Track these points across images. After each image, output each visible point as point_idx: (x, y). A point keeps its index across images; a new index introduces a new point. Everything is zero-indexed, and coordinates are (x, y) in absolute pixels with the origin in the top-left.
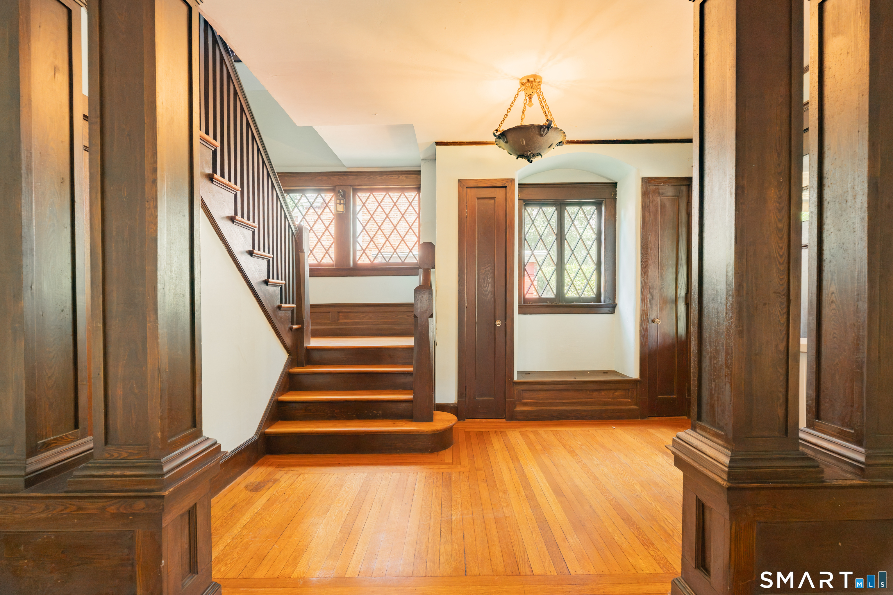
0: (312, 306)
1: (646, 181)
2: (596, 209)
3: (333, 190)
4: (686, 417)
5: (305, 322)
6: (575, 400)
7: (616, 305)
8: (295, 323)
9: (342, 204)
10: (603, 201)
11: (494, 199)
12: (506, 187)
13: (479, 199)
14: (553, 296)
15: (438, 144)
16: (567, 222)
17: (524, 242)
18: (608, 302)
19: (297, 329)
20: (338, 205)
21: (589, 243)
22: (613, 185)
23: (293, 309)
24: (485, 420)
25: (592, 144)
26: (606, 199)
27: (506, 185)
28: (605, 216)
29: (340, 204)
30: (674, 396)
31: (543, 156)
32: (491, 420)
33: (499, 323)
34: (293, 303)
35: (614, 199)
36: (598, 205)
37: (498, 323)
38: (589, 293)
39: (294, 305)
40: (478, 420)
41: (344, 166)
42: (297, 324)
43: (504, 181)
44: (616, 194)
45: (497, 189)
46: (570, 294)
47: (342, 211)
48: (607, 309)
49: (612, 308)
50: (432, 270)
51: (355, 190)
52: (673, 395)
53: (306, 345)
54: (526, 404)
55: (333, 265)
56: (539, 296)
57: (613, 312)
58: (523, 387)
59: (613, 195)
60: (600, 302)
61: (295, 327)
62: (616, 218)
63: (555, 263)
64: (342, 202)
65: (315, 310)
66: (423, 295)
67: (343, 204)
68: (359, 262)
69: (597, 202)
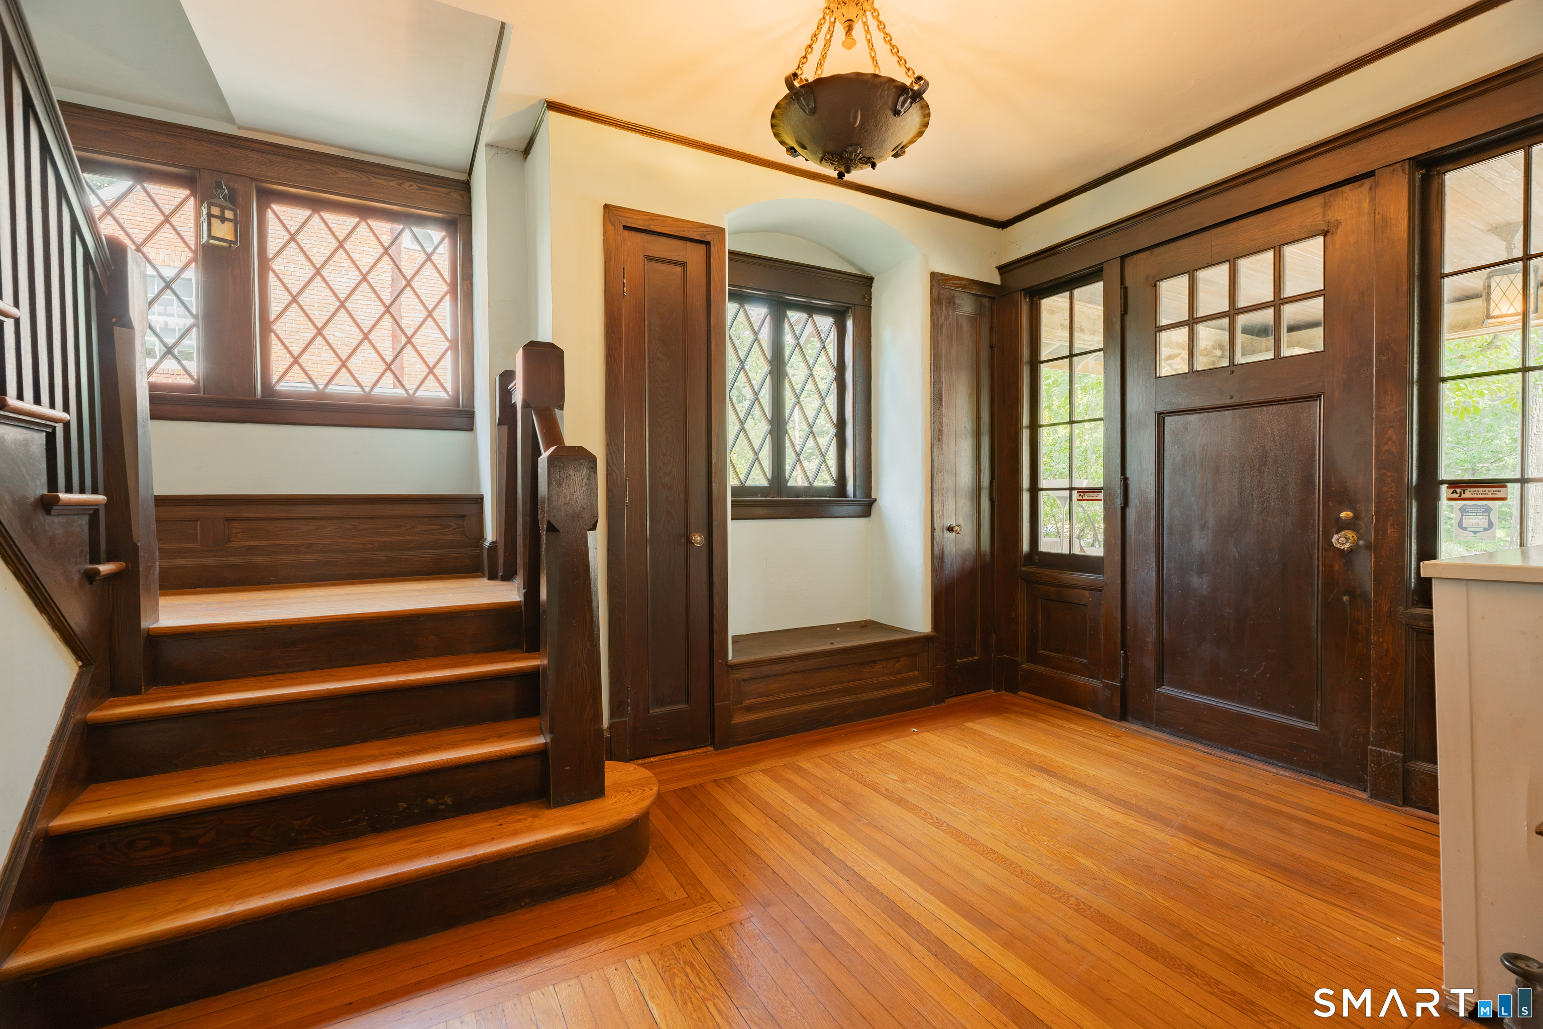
0: (162, 501)
1: (938, 280)
2: (835, 323)
3: (188, 181)
4: (992, 690)
5: (141, 553)
6: (835, 687)
7: (875, 500)
8: (103, 555)
9: (230, 220)
10: (849, 308)
11: (683, 264)
12: (707, 244)
13: (650, 258)
14: (765, 483)
15: (553, 106)
16: (789, 339)
18: (860, 495)
19: (112, 577)
20: (215, 222)
21: (823, 386)
22: (862, 280)
23: (96, 511)
24: (671, 756)
25: (858, 190)
26: (855, 305)
27: (708, 238)
28: (854, 336)
29: (223, 219)
30: (977, 658)
31: (878, 166)
32: (684, 754)
33: (699, 538)
34: (95, 491)
35: (868, 307)
36: (839, 314)
38: (825, 479)
39: (101, 498)
40: (657, 758)
41: (231, 120)
42: (109, 560)
43: (704, 229)
44: (871, 299)
45: (689, 244)
46: (796, 479)
47: (230, 242)
48: (858, 509)
49: (869, 508)
50: (557, 412)
51: (267, 196)
52: (974, 655)
53: (147, 623)
54: (750, 709)
55: (195, 389)
56: (742, 483)
57: (870, 513)
58: (746, 673)
59: (866, 300)
60: (845, 495)
61: (105, 568)
62: (871, 342)
63: (769, 419)
64: (229, 214)
66: (571, 472)
67: (235, 221)
68: (282, 387)
69: (836, 308)
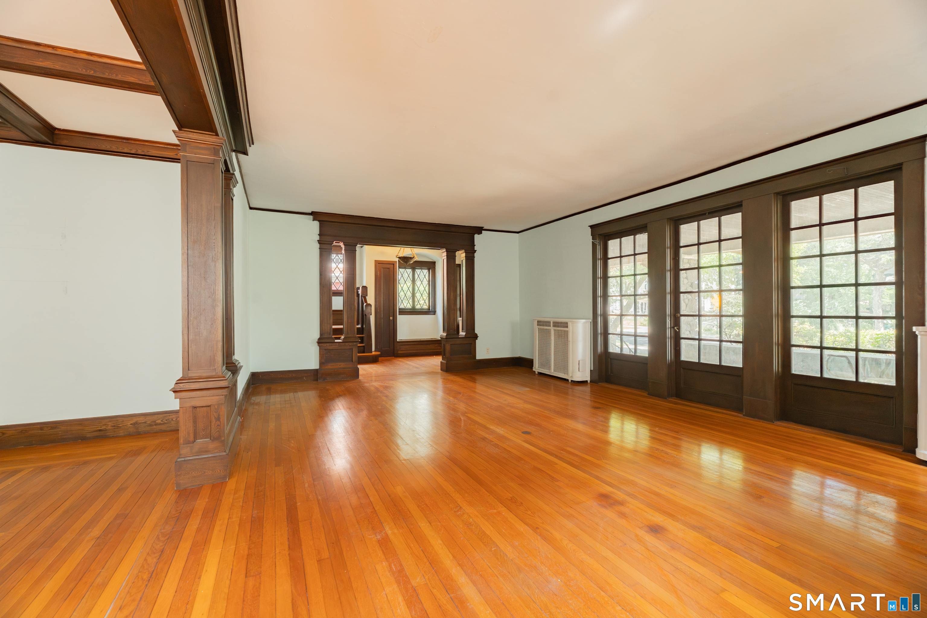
0: (334, 311)
7: (436, 311)
11: (389, 268)
12: (394, 264)
13: (382, 268)
14: (411, 308)
16: (416, 276)
17: (398, 284)
18: (433, 310)
21: (425, 286)
22: (434, 262)
26: (431, 267)
28: (431, 274)
35: (435, 268)
36: (429, 270)
37: (391, 318)
38: (426, 307)
43: (393, 262)
44: (436, 266)
45: (390, 265)
46: (418, 307)
48: (432, 313)
49: (434, 313)
50: (366, 297)
54: (402, 351)
56: (405, 307)
57: (435, 314)
58: (401, 344)
59: (434, 266)
60: (430, 310)
62: (436, 274)
65: (335, 313)
69: (428, 268)
